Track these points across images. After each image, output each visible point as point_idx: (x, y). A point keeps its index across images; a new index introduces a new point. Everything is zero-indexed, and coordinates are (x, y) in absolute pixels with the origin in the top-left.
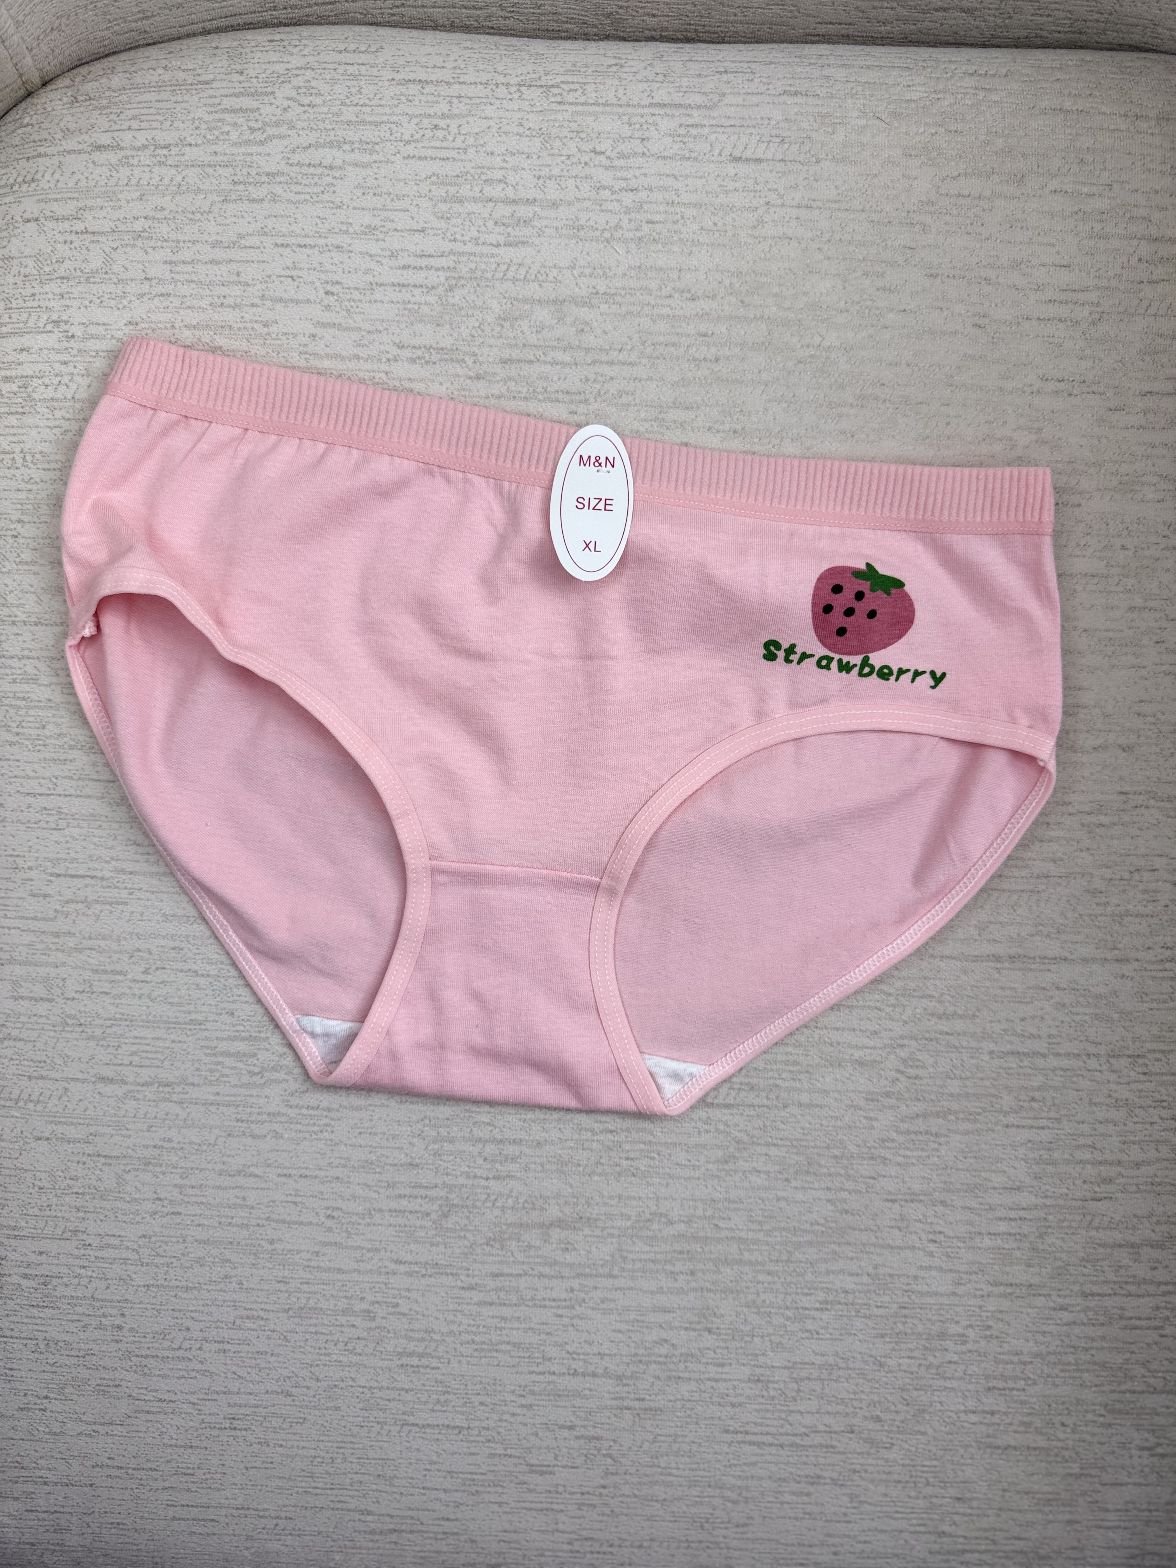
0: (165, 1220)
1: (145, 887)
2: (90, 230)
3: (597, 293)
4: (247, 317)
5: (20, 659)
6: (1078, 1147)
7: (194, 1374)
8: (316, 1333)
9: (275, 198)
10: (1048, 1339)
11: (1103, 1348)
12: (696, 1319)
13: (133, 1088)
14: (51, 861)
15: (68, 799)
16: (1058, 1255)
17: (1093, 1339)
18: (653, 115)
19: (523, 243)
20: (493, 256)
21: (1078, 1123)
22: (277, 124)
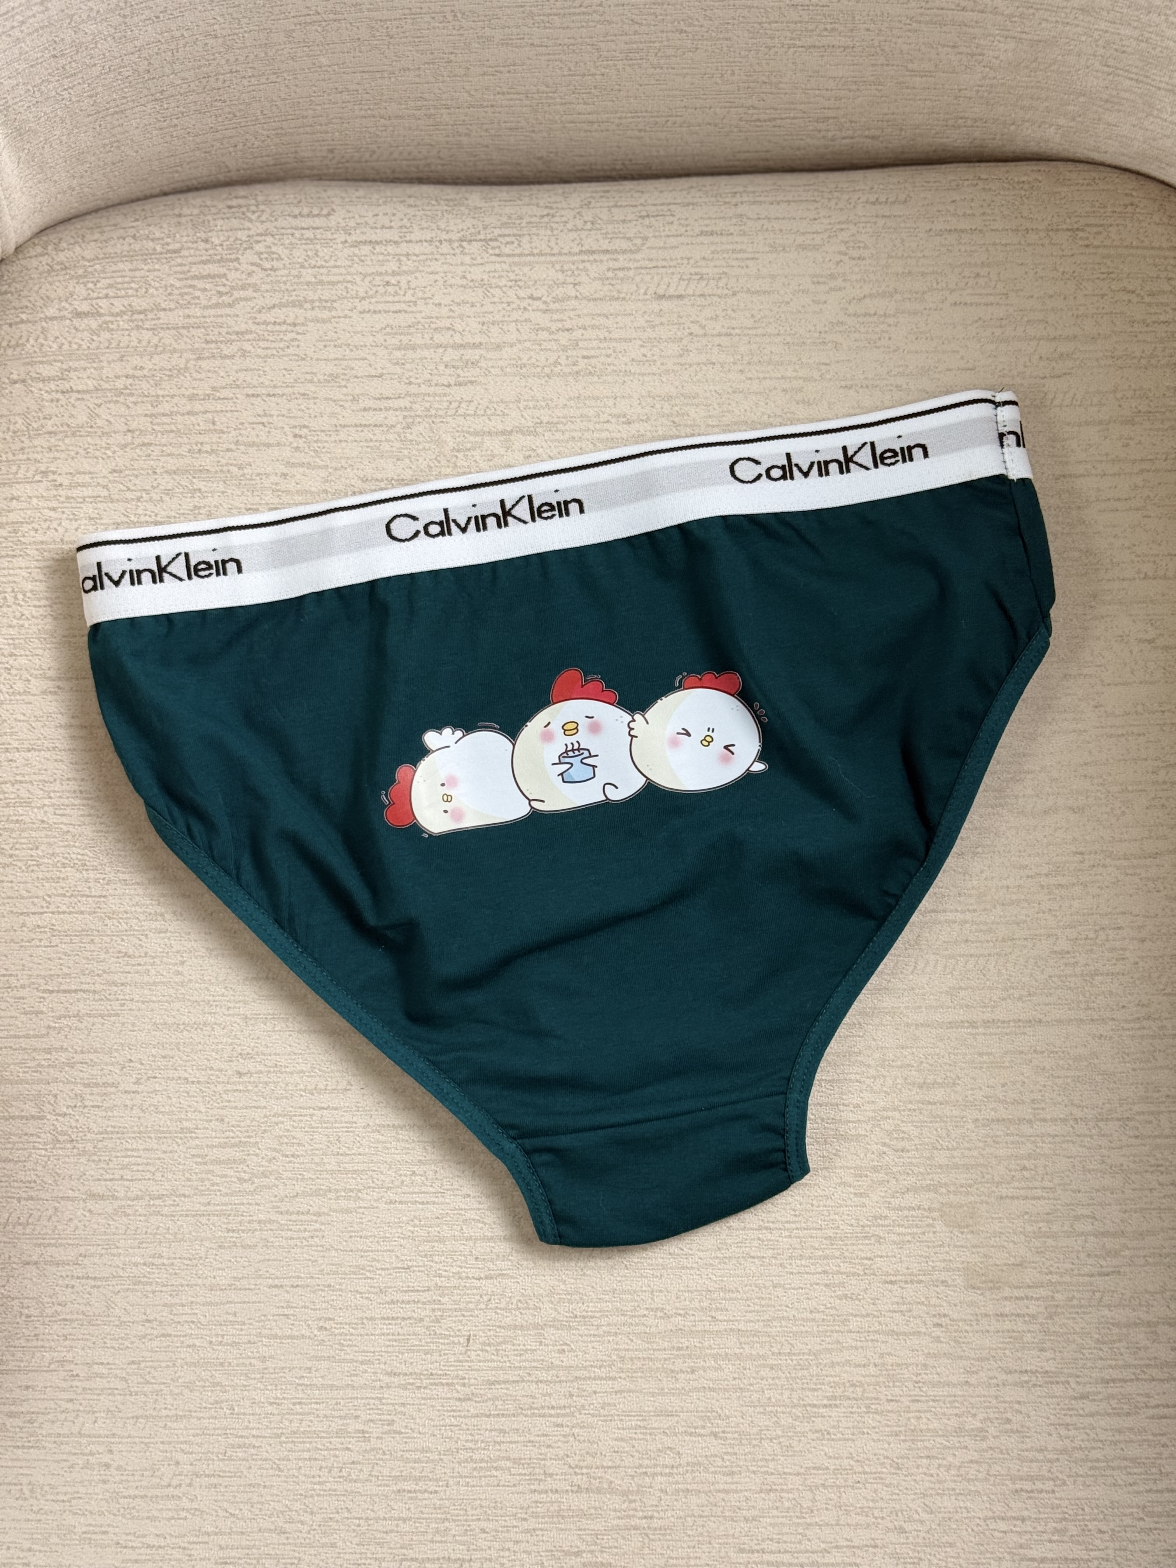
0: (156, 1343)
1: (136, 998)
2: (74, 388)
3: (541, 423)
4: (223, 461)
5: (13, 785)
6: (1077, 1218)
7: (183, 1514)
8: (310, 1459)
9: (244, 354)
10: (1072, 1433)
11: (1131, 1441)
12: (700, 1423)
13: (123, 1203)
14: (44, 977)
15: (62, 916)
16: (1071, 1338)
17: (1120, 1431)
18: (583, 261)
19: (471, 382)
20: (445, 395)
21: (1074, 1191)
22: (243, 288)
